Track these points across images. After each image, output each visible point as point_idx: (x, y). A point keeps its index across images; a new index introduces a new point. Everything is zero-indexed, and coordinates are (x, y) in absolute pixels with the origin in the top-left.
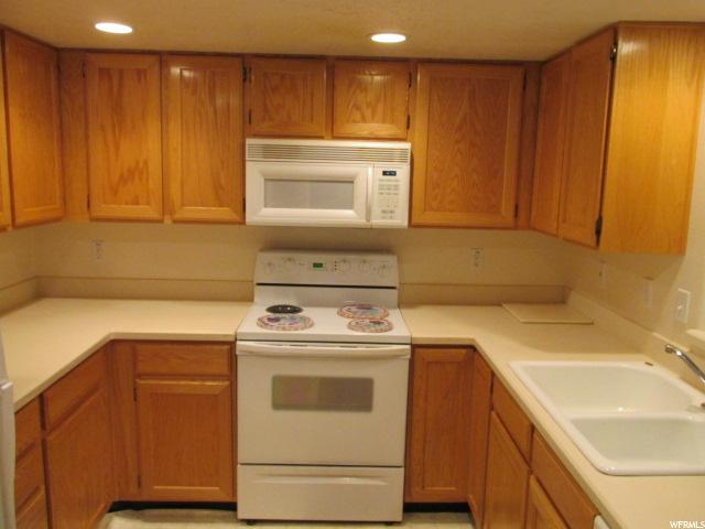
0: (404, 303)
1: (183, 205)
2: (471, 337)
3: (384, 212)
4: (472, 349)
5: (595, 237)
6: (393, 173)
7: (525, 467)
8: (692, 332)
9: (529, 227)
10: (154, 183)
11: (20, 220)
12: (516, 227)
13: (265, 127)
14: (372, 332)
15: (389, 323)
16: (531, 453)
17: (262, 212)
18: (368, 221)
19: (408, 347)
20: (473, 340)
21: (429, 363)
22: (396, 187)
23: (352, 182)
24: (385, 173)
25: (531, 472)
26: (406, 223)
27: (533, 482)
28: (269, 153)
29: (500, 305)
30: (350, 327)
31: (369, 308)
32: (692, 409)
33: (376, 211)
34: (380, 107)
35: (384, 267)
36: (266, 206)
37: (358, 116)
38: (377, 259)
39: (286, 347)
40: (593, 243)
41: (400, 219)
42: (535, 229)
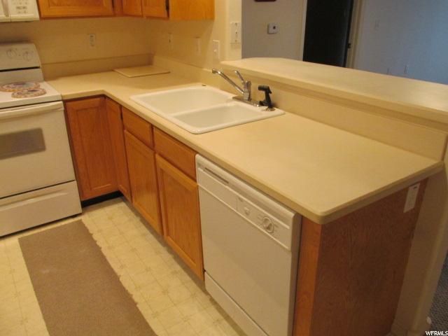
0: (48, 77)
2: (101, 89)
4: (104, 97)
5: (166, 11)
7: (151, 152)
8: (223, 62)
9: (124, 14)
12: (114, 15)
14: (32, 96)
15: (43, 90)
16: (153, 142)
18: (7, 15)
19: (61, 102)
20: (103, 91)
21: (77, 111)
25: (155, 153)
26: (37, 16)
27: (158, 157)
29: (113, 70)
30: (13, 96)
31: (23, 84)
32: (228, 101)
33: (12, 7)
35: (27, 53)
38: (20, 48)
40: (166, 16)
41: (32, 13)
42: (127, 15)
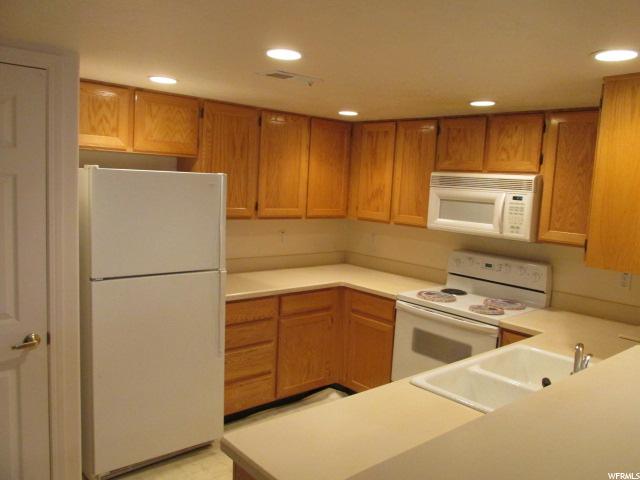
1: (399, 213)
3: (512, 227)
6: (520, 199)
10: (387, 199)
11: (310, 214)
13: (446, 164)
15: (501, 312)
17: (438, 221)
18: (501, 233)
19: (498, 329)
22: (522, 209)
23: (493, 204)
24: (515, 198)
26: (528, 238)
28: (445, 182)
33: (507, 226)
34: (521, 149)
35: (536, 274)
36: (440, 217)
37: (504, 156)
39: (422, 310)
41: (524, 234)
